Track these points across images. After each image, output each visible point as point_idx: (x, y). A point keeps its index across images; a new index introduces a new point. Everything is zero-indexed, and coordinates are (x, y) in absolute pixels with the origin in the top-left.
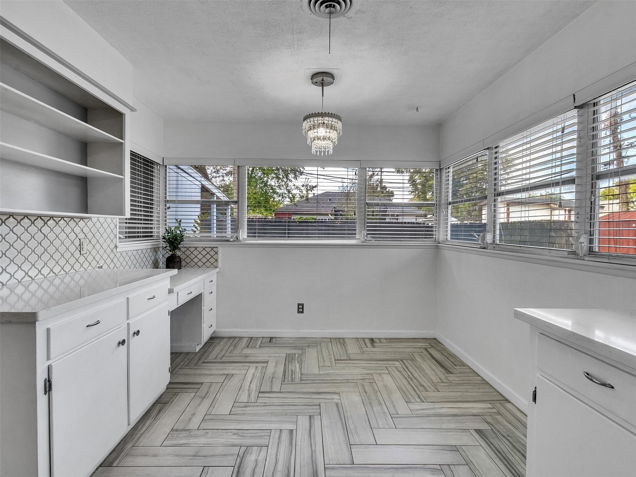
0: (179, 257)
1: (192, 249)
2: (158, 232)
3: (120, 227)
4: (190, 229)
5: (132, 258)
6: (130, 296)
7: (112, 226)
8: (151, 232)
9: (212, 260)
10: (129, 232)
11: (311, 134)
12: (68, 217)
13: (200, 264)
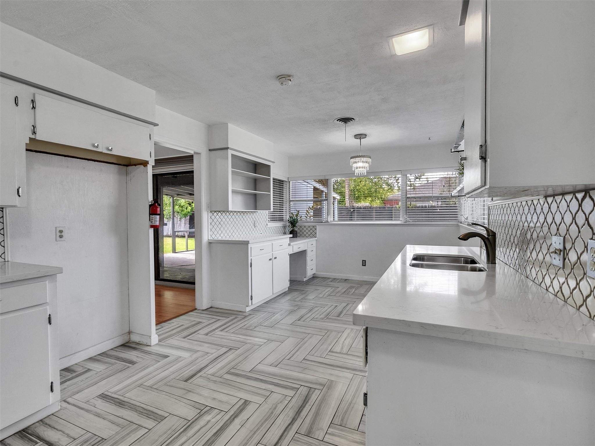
0: (296, 231)
1: (303, 227)
2: (286, 218)
3: (268, 215)
4: (304, 216)
5: (274, 230)
6: (273, 243)
7: (265, 215)
8: (283, 218)
9: (313, 233)
10: (272, 218)
11: (355, 165)
12: (250, 212)
13: (307, 235)
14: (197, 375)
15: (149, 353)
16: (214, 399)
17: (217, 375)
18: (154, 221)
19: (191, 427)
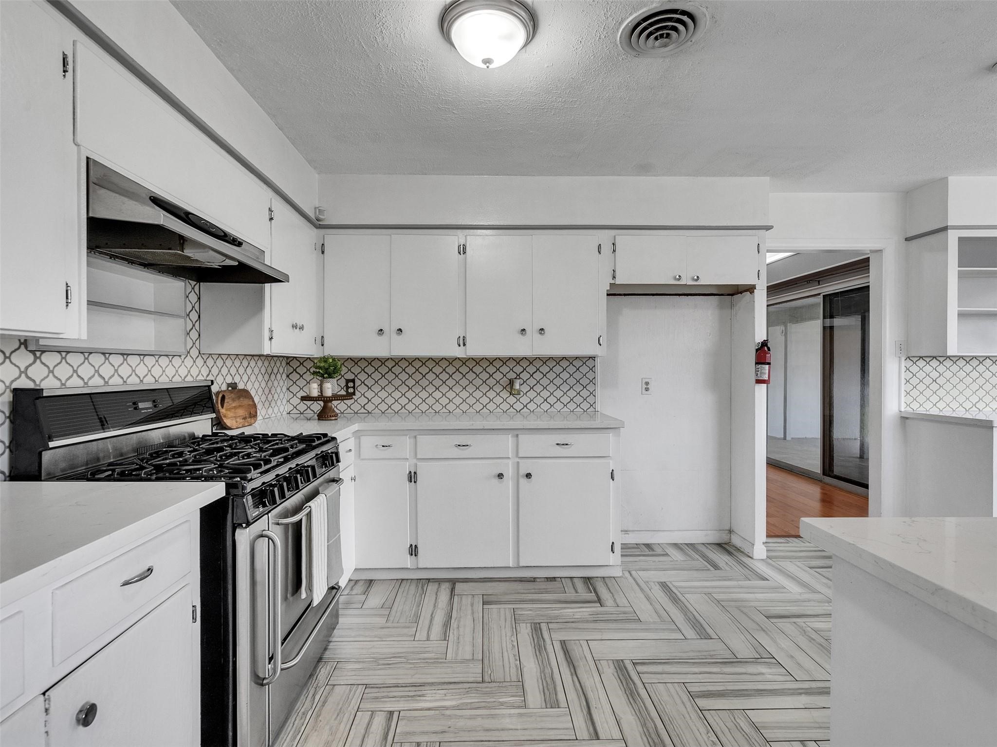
14: (790, 619)
15: (745, 566)
16: (792, 657)
17: (822, 633)
18: (761, 374)
19: (734, 664)
